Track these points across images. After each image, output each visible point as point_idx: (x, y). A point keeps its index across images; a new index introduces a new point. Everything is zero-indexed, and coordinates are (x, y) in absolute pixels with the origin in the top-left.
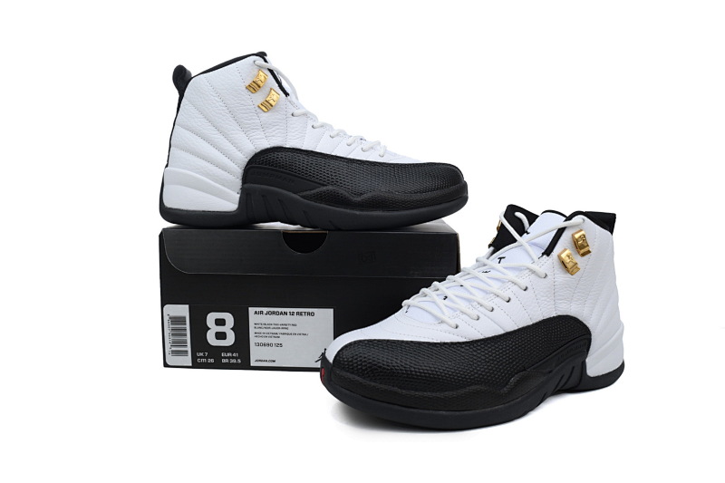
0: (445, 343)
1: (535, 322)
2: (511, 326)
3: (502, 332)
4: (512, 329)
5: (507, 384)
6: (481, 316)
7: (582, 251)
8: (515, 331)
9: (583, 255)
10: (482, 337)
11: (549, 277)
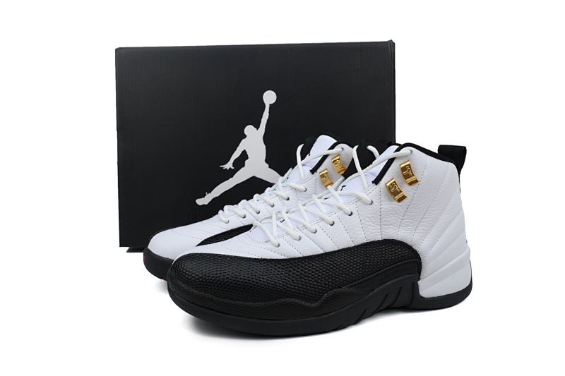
0: (264, 260)
1: (357, 244)
2: (331, 247)
3: (322, 252)
4: (332, 250)
5: (320, 299)
6: (303, 236)
7: (410, 180)
8: (335, 252)
9: (411, 184)
10: (301, 256)
11: (375, 203)
